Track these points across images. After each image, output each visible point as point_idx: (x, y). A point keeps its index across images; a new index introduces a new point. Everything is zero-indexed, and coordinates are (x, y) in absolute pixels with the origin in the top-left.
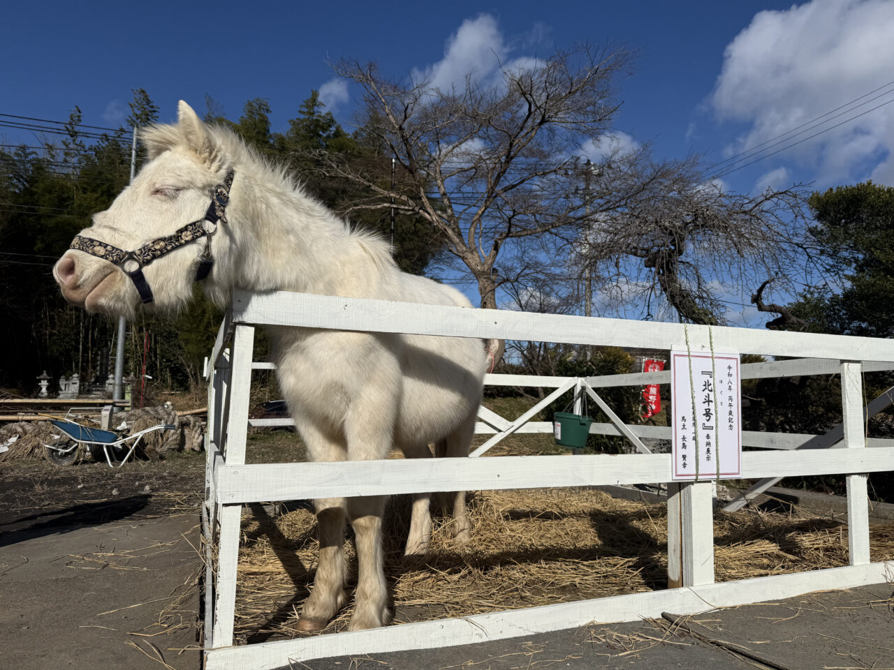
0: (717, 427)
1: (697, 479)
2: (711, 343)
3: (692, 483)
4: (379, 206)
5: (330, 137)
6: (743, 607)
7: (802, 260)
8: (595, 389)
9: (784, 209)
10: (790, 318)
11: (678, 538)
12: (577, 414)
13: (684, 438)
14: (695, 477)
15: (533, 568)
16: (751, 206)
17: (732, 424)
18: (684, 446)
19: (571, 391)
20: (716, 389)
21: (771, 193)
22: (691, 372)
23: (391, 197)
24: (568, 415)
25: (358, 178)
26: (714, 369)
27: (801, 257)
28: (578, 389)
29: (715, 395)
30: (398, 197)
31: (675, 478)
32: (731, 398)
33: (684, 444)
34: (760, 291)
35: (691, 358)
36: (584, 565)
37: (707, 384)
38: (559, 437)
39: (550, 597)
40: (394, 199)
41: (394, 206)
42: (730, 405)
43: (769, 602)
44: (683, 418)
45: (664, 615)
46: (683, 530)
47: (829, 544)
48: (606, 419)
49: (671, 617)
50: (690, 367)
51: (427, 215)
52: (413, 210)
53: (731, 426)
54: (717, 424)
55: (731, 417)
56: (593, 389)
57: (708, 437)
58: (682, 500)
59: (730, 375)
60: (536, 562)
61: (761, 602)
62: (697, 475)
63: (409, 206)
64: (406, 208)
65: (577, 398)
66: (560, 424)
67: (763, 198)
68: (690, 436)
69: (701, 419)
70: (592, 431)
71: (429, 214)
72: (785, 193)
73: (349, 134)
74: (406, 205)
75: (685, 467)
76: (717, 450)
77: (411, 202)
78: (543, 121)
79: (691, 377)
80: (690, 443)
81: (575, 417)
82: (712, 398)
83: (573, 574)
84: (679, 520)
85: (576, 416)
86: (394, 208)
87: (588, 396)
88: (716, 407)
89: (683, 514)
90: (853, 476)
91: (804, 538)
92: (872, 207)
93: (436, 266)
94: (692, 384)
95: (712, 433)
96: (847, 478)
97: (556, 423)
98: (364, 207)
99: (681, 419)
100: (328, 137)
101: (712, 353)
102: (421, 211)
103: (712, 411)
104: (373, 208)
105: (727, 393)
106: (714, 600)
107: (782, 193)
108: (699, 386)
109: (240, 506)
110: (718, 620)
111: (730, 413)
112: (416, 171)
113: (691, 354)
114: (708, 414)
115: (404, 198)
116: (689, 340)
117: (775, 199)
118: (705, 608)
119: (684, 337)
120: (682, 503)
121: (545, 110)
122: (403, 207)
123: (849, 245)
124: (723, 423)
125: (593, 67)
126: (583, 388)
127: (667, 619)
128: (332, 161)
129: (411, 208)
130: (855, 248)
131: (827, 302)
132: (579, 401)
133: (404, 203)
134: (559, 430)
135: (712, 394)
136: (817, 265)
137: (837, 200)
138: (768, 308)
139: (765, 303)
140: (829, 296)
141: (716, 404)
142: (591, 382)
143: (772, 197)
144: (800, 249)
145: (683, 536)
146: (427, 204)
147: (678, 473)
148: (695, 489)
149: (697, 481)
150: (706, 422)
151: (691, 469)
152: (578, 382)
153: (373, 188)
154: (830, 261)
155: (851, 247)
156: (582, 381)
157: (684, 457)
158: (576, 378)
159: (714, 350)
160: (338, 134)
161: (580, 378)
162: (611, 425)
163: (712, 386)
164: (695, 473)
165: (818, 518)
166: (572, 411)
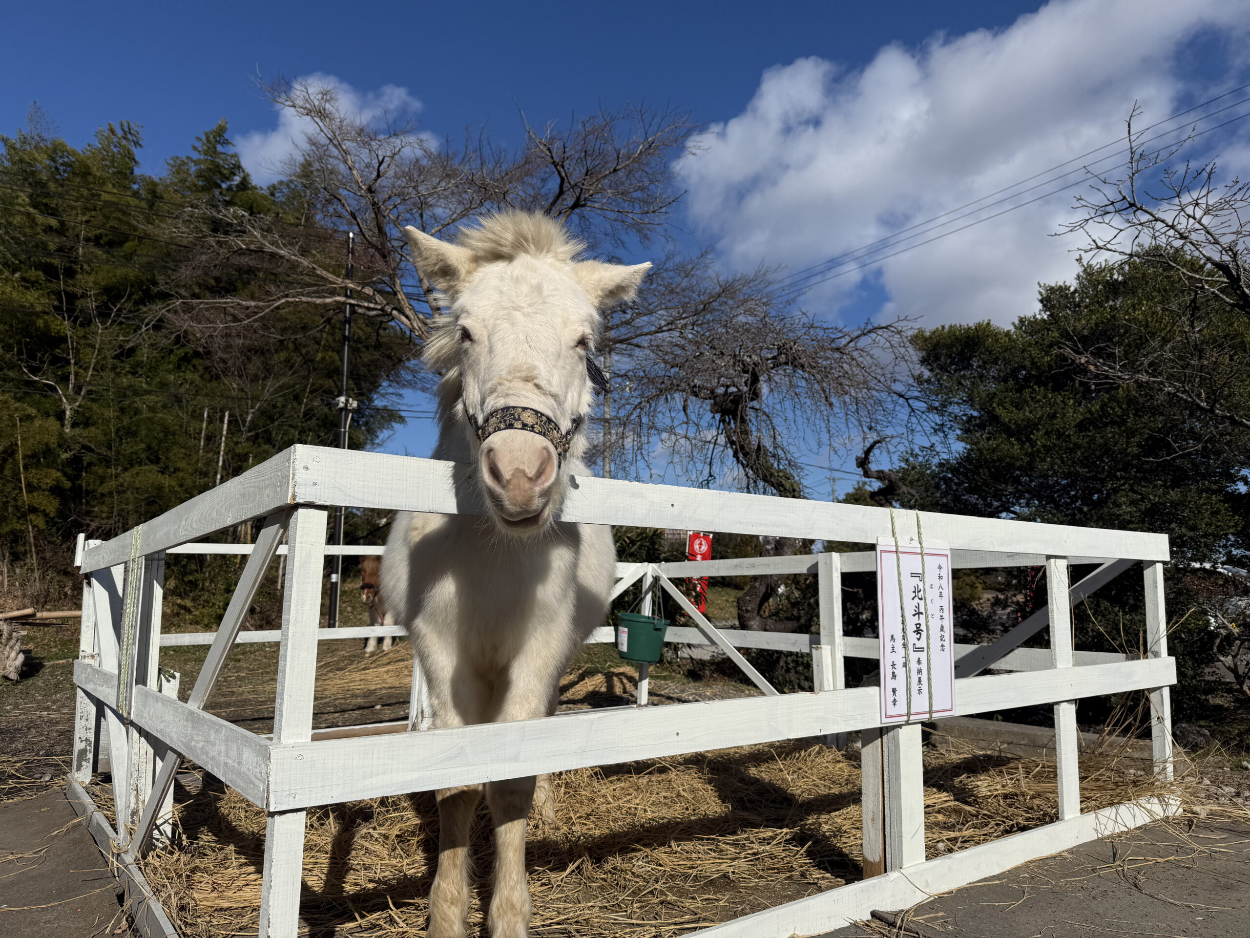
0: (928, 648)
1: (909, 720)
2: (919, 533)
3: (900, 726)
4: (328, 300)
5: (232, 190)
6: (960, 891)
7: (903, 413)
8: (674, 581)
9: (884, 349)
10: (899, 488)
11: (878, 802)
12: (647, 614)
13: (893, 665)
14: (905, 718)
15: (660, 853)
16: (844, 341)
17: (944, 643)
18: (894, 676)
19: (638, 585)
20: (927, 596)
21: (870, 327)
22: (899, 574)
23: (346, 288)
24: (633, 616)
25: (295, 256)
26: (923, 569)
27: (903, 410)
28: (648, 581)
29: (926, 605)
30: (359, 289)
31: (884, 720)
32: (942, 609)
33: (893, 673)
34: (868, 452)
35: (900, 555)
36: (725, 843)
37: (917, 591)
38: (624, 648)
39: (706, 899)
40: (351, 291)
41: (352, 302)
42: (942, 618)
43: (985, 880)
44: (892, 636)
45: (874, 914)
46: (886, 790)
47: (1009, 790)
48: (689, 623)
49: (886, 916)
50: (898, 566)
51: (403, 318)
52: (382, 310)
53: (943, 646)
54: (928, 644)
55: (943, 633)
56: (670, 579)
57: (919, 662)
58: (885, 749)
59: (940, 577)
60: (662, 844)
61: (978, 882)
62: (908, 715)
63: (376, 303)
64: (372, 305)
65: (647, 593)
66: (626, 630)
67: (859, 332)
68: (900, 662)
69: (912, 637)
70: (668, 638)
71: (407, 317)
72: (886, 328)
73: (261, 189)
74: (371, 302)
75: (895, 704)
76: (929, 679)
77: (378, 298)
78: (577, 205)
79: (900, 582)
80: (901, 672)
81: (642, 620)
82: (922, 610)
83: (714, 858)
84: (880, 776)
85: (644, 617)
86: (351, 305)
87: (664, 590)
88: (927, 621)
89: (886, 768)
90: (1062, 704)
91: (979, 783)
92: (990, 352)
93: (391, 390)
94: (901, 590)
95: (923, 656)
96: (1055, 707)
97: (621, 628)
98: (304, 299)
99: (890, 638)
100: (229, 189)
101: (922, 547)
102: (394, 312)
103: (923, 627)
104: (318, 301)
105: (939, 602)
106: (927, 884)
107: (883, 328)
108: (908, 594)
109: (304, 813)
110: (940, 914)
111: (942, 629)
112: (389, 253)
113: (900, 549)
114: (918, 631)
115: (368, 291)
116: (896, 530)
117: (873, 335)
118: (919, 898)
119: (890, 526)
120: (885, 754)
121: (582, 189)
122: (366, 304)
123: (961, 399)
124: (935, 643)
125: (647, 138)
126: (656, 579)
127: (882, 921)
128: (254, 227)
129: (379, 307)
130: (970, 401)
131: (934, 468)
132: (649, 597)
133: (368, 299)
134: (624, 638)
135: (922, 603)
136: (921, 421)
137: (949, 342)
138: (875, 475)
139: (873, 467)
140: (935, 461)
141: (926, 617)
142: (667, 571)
143: (870, 332)
144: (901, 400)
145: (886, 799)
146: (405, 303)
147: (888, 714)
148: (903, 732)
149: (907, 723)
150: (916, 641)
151: (902, 708)
152: (648, 570)
153: (318, 272)
154: (938, 419)
155: (964, 401)
156: (653, 569)
157: (894, 691)
158: (646, 564)
159: (924, 544)
160: (244, 185)
161: (651, 565)
162: (695, 629)
163: (922, 592)
164: (905, 712)
165: (981, 753)
166: (639, 611)
